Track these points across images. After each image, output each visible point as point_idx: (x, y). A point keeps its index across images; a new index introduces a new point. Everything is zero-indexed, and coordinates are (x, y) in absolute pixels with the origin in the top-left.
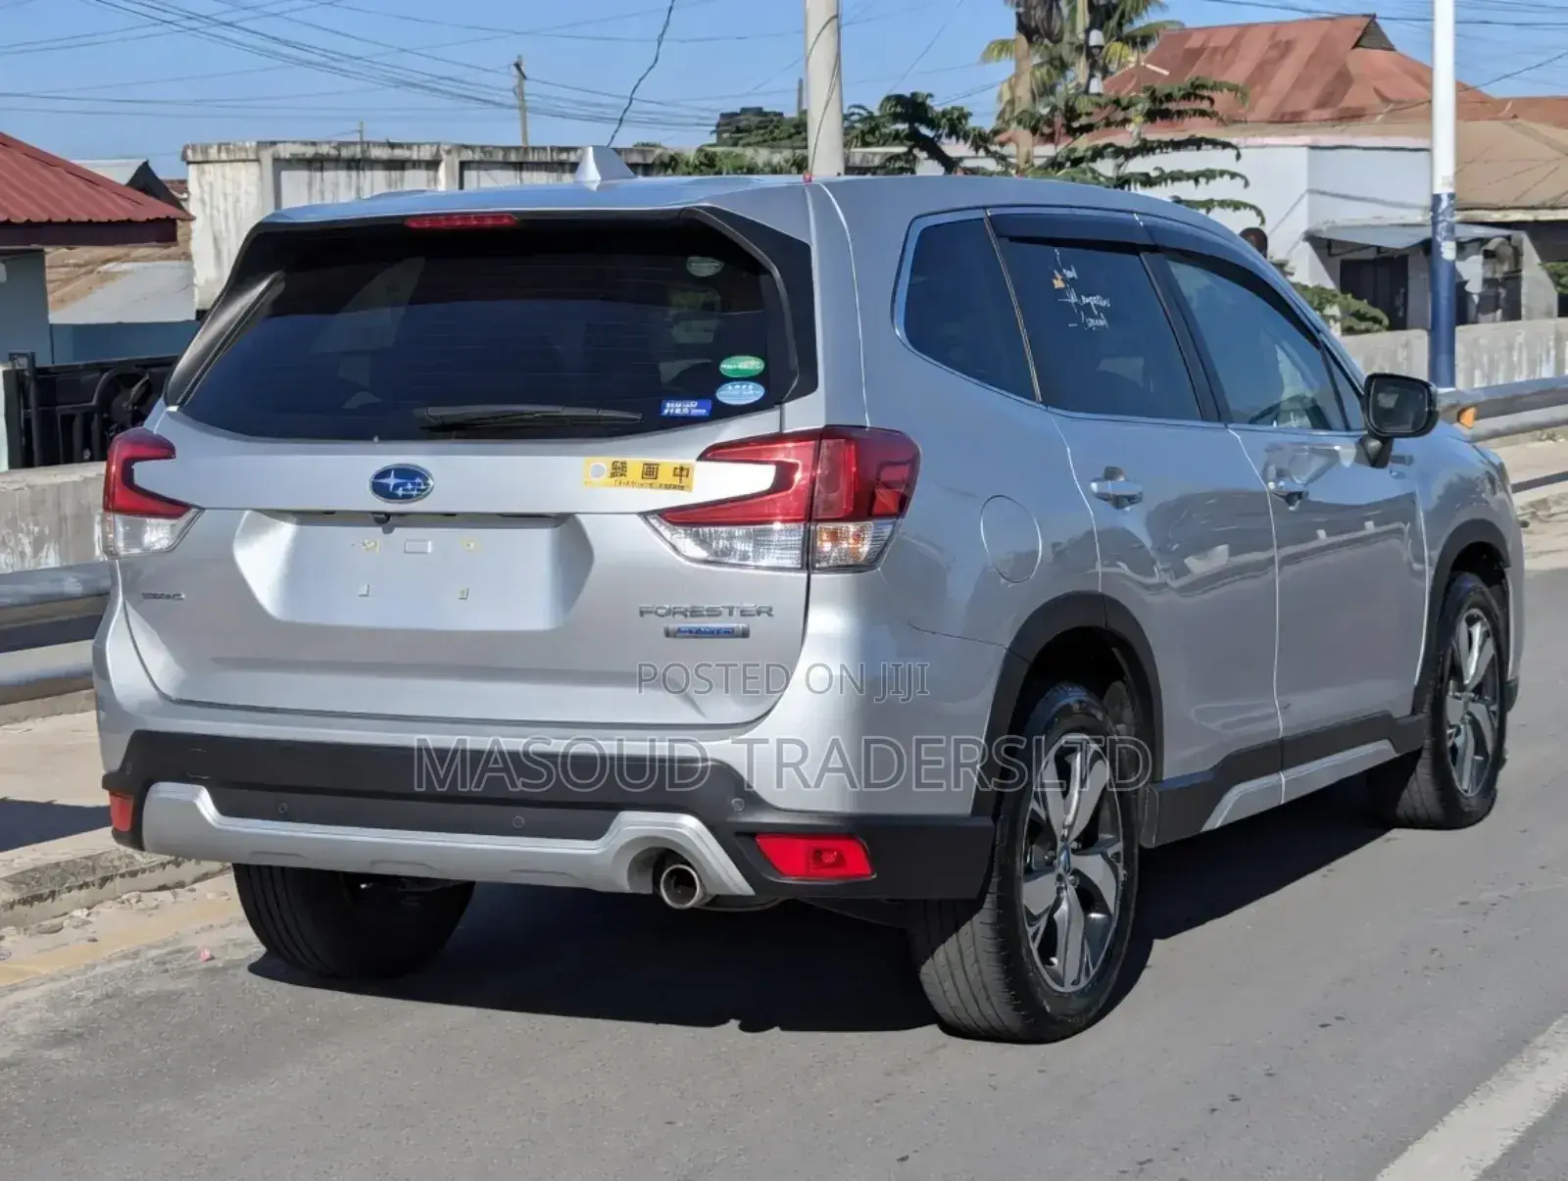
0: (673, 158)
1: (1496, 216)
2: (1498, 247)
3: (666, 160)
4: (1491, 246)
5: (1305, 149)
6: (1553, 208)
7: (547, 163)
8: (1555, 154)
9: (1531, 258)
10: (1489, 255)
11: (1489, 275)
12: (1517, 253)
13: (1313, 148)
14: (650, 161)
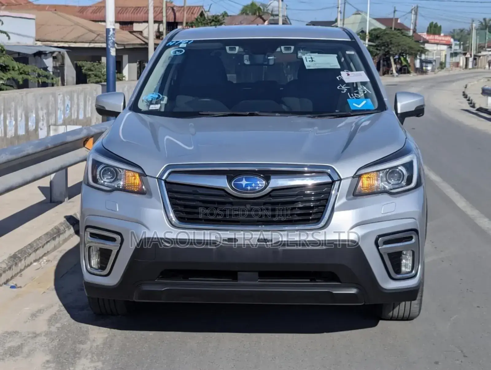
1: (56, 44)
2: (57, 55)
4: (54, 55)
6: (75, 42)
8: (73, 24)
9: (68, 61)
10: (54, 58)
11: (55, 65)
12: (63, 58)
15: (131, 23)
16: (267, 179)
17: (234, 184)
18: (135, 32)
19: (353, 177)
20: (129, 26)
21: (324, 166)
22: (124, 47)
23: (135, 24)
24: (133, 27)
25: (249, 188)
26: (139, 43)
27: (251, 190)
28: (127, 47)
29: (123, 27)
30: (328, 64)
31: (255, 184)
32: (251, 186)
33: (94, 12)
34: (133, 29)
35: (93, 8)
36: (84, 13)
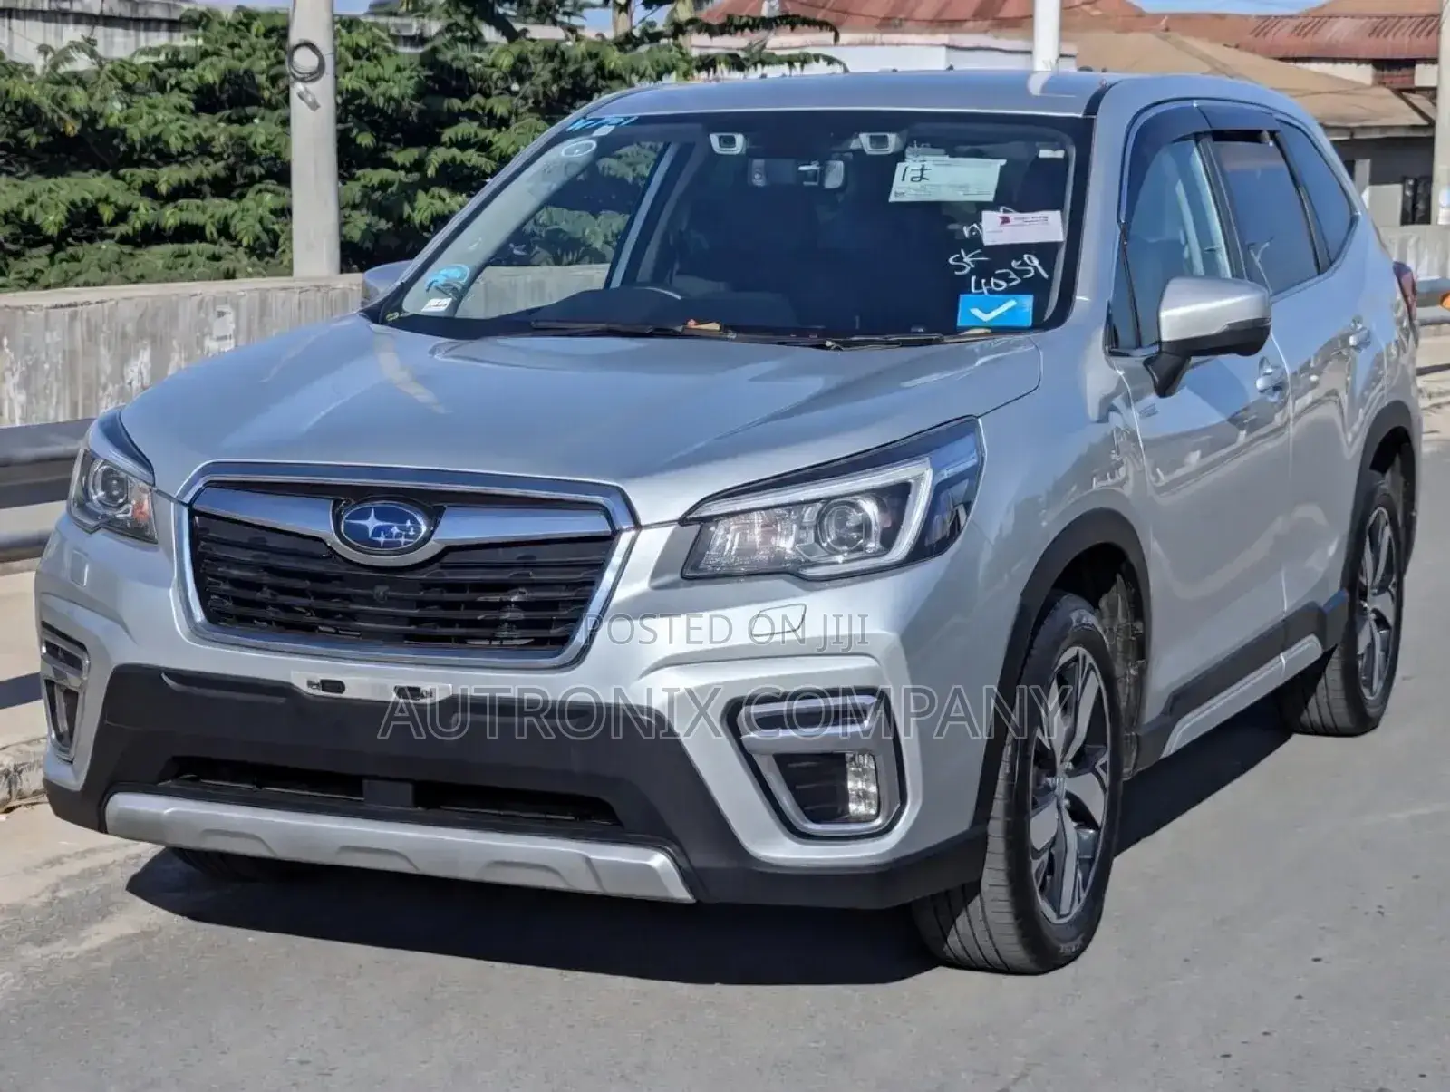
0: (203, 15)
3: (196, 17)
5: (944, 49)
7: (43, 12)
13: (949, 47)
14: (176, 16)
15: (1410, 63)
16: (434, 517)
17: (347, 525)
18: (1413, 91)
19: (683, 521)
20: (1405, 71)
21: (599, 484)
22: (1352, 135)
23: (1419, 68)
24: (1412, 75)
25: (382, 539)
26: (1408, 123)
27: (386, 545)
28: (1358, 136)
29: (1383, 77)
30: (964, 187)
31: (399, 528)
32: (389, 535)
33: (1300, 31)
34: (1412, 81)
35: (1296, 22)
36: (1270, 36)
